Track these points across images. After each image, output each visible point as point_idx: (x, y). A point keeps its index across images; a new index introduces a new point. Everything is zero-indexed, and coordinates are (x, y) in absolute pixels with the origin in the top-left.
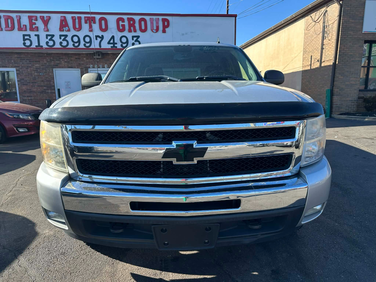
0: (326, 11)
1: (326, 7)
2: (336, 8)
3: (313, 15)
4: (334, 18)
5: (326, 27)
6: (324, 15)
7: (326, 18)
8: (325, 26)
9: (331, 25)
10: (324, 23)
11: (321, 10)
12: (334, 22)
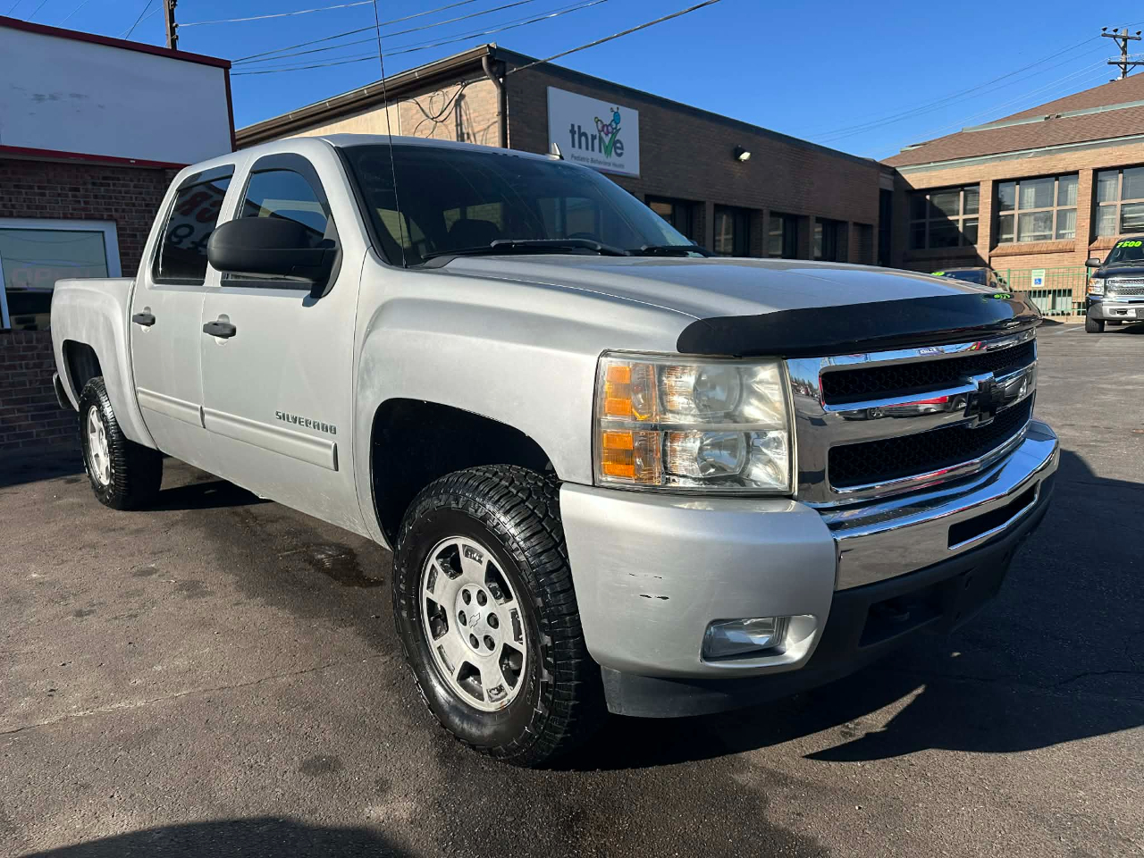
0: (462, 97)
1: (460, 86)
2: (489, 93)
3: (423, 99)
4: (488, 117)
5: (466, 136)
6: (456, 105)
7: (463, 113)
8: (462, 134)
9: (482, 133)
10: (459, 124)
11: (445, 90)
12: (489, 127)
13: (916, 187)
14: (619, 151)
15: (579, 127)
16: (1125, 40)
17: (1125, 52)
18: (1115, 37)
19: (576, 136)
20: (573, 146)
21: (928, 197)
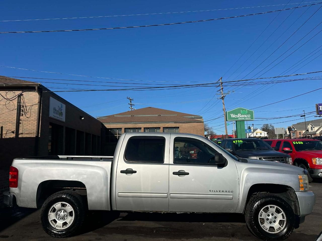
0: (21, 95)
1: (21, 92)
2: (35, 96)
3: (3, 92)
4: (34, 102)
5: (22, 106)
6: (18, 97)
7: (21, 100)
9: (29, 106)
10: (19, 102)
11: (14, 91)
12: (33, 105)
13: (107, 128)
14: (62, 115)
15: (55, 108)
16: (131, 100)
17: (131, 102)
18: (129, 99)
19: (55, 110)
20: (54, 113)
21: (110, 130)
